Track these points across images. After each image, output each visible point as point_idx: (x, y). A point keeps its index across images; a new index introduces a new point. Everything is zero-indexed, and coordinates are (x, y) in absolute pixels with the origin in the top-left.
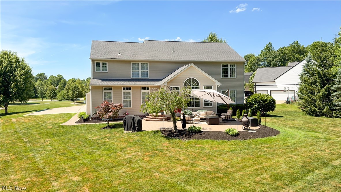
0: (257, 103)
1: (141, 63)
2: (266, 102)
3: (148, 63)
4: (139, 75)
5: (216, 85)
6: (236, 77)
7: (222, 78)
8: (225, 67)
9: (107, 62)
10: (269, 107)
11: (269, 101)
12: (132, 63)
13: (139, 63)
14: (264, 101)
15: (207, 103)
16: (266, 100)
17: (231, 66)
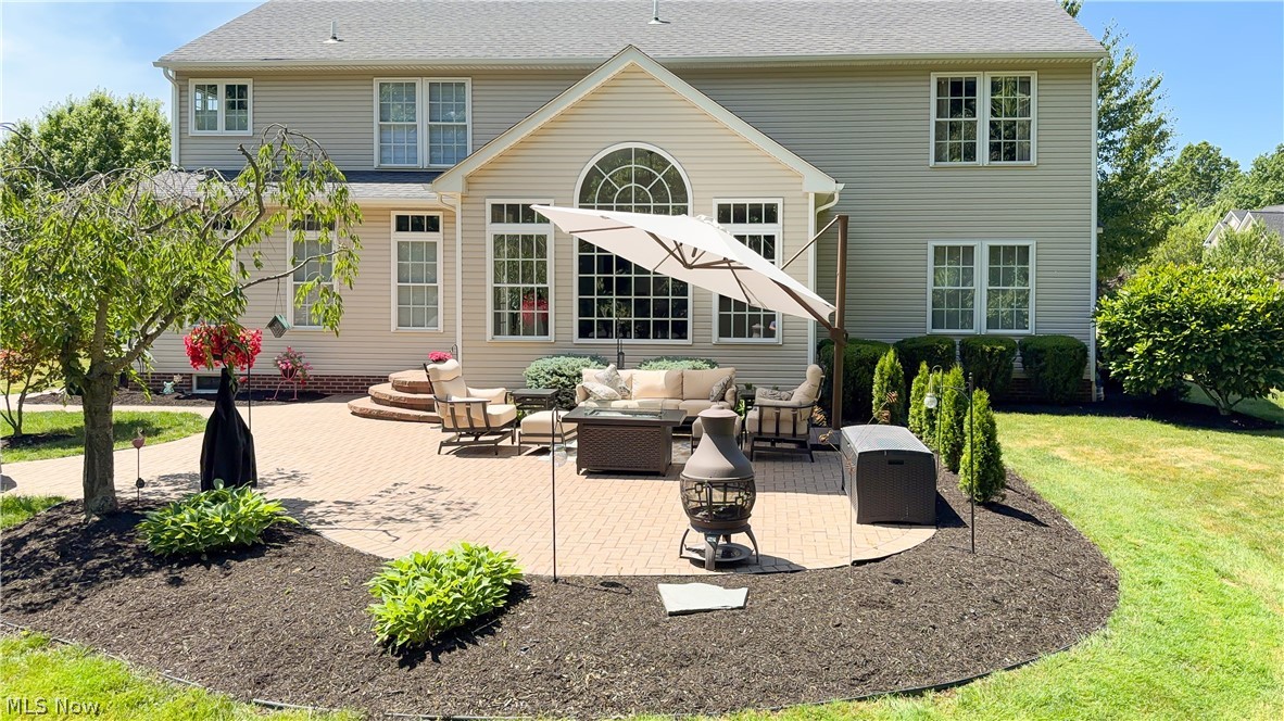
0: (1160, 330)
1: (426, 81)
2: (1226, 320)
3: (468, 82)
4: (419, 149)
5: (806, 196)
6: (1033, 160)
7: (932, 162)
8: (958, 94)
9: (248, 82)
10: (1247, 361)
11: (1253, 316)
12: (376, 82)
13: (418, 81)
14: (1212, 317)
15: (740, 320)
16: (1229, 312)
17: (995, 88)
